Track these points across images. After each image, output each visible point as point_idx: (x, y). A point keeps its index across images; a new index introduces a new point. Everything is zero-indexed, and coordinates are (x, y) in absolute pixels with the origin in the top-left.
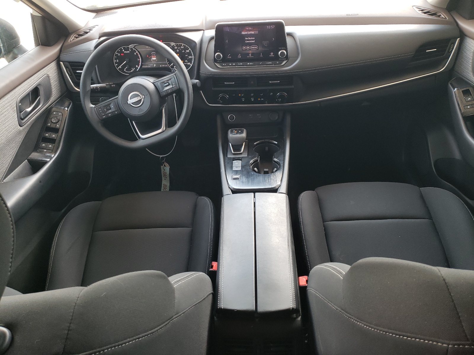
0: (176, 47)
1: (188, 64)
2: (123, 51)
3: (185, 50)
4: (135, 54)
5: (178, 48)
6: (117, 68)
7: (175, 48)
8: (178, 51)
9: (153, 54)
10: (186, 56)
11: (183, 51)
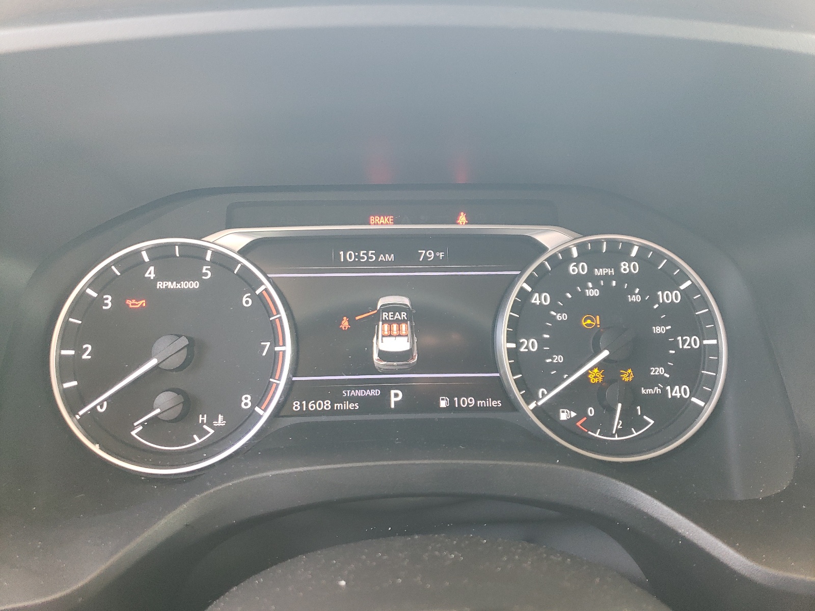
0: (578, 261)
1: (678, 392)
2: (151, 273)
3: (650, 291)
4: (247, 301)
5: (591, 270)
6: (73, 412)
7: (572, 269)
8: (595, 293)
9: (388, 308)
10: (658, 330)
11: (633, 293)
